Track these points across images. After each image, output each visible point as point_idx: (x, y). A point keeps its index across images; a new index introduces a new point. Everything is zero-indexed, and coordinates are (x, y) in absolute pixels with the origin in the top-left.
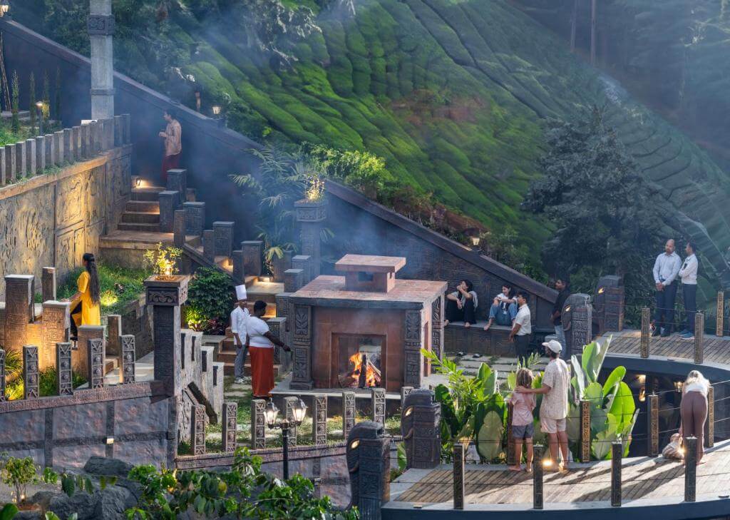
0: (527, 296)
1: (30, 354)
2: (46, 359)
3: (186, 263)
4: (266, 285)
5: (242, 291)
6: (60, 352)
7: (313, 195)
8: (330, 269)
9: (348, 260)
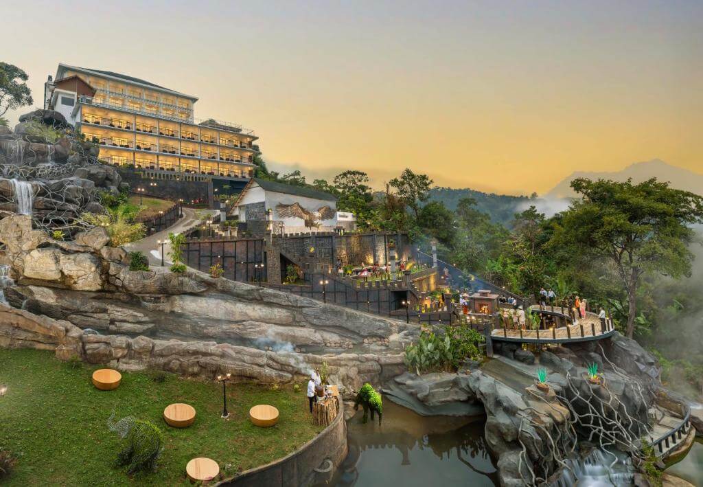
0: (515, 298)
1: (426, 305)
2: (429, 306)
3: (451, 291)
4: (465, 295)
5: (461, 296)
6: (431, 305)
7: (473, 279)
8: (476, 292)
9: (479, 291)
